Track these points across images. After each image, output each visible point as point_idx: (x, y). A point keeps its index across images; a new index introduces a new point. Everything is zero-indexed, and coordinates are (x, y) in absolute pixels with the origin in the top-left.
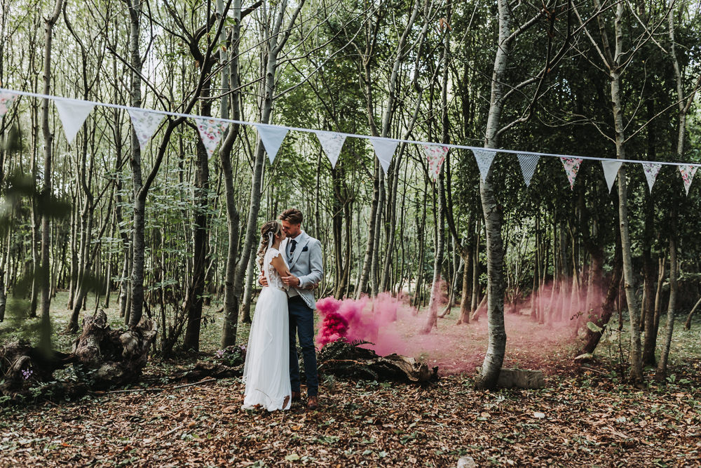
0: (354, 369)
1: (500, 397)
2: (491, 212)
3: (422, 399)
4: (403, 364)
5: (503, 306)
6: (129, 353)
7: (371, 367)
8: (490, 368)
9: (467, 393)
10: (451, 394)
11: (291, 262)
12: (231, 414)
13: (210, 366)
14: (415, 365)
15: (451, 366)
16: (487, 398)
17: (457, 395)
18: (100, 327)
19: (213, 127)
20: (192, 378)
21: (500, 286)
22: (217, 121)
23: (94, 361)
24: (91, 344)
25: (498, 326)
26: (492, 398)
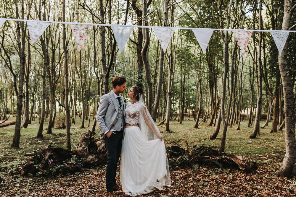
0: (209, 161)
1: (294, 183)
2: (286, 76)
3: (247, 181)
4: (236, 159)
5: (294, 129)
6: (100, 151)
7: (218, 160)
8: (287, 165)
9: (273, 179)
10: (263, 178)
14: (243, 161)
15: (266, 158)
16: (286, 182)
17: (267, 179)
18: (88, 138)
21: (293, 118)
22: (85, 25)
23: (84, 154)
24: (83, 146)
25: (292, 141)
26: (289, 183)
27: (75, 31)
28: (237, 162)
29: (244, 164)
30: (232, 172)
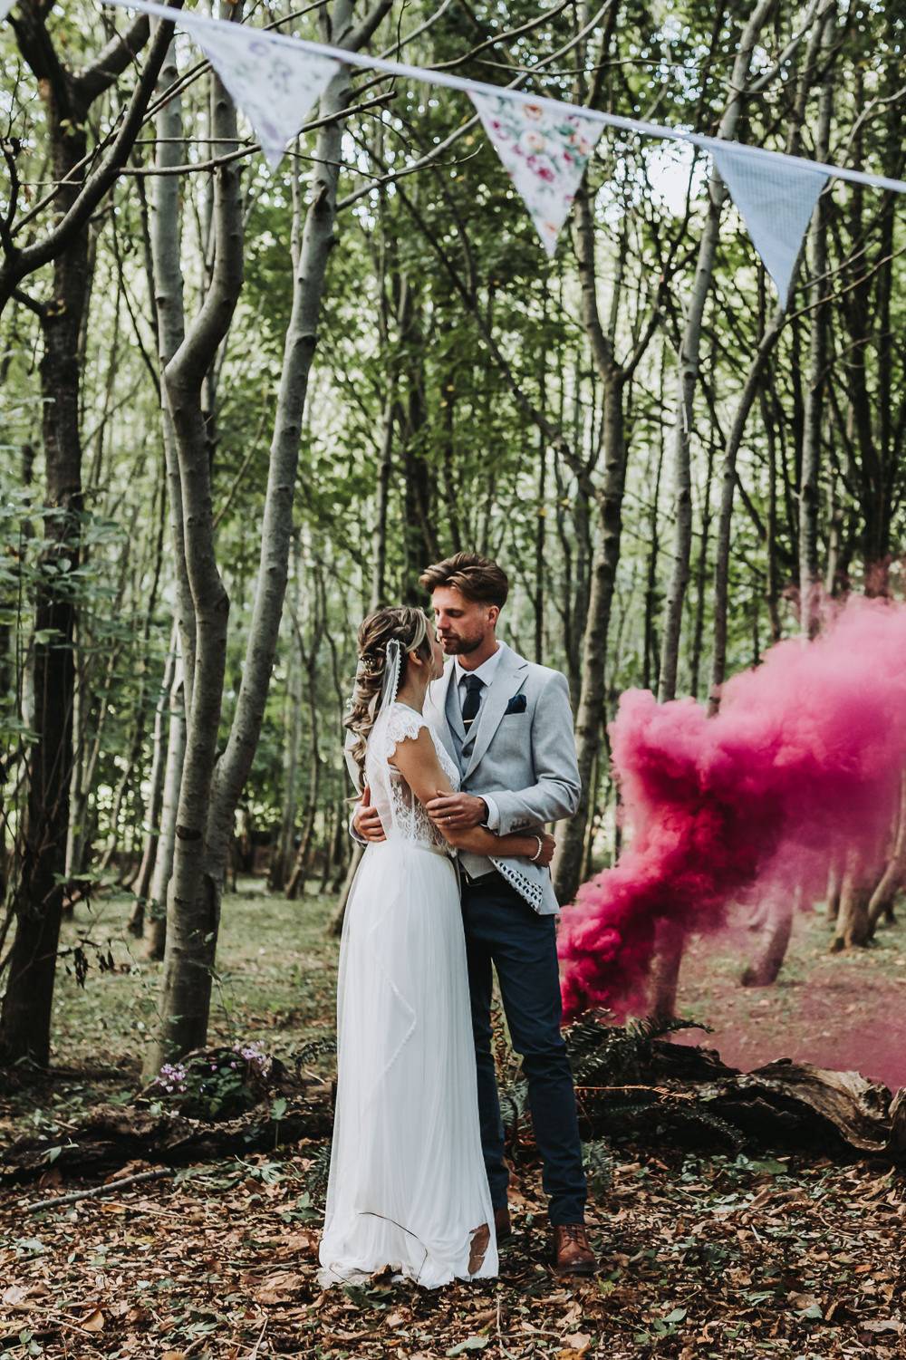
4: (821, 1094)
7: (712, 1106)
11: (467, 752)
12: (287, 1306)
13: (140, 1123)
14: (871, 1097)
19: (546, 134)
20: (76, 1170)
27: (503, 133)
28: (831, 1108)
29: (880, 1116)
30: (804, 1172)
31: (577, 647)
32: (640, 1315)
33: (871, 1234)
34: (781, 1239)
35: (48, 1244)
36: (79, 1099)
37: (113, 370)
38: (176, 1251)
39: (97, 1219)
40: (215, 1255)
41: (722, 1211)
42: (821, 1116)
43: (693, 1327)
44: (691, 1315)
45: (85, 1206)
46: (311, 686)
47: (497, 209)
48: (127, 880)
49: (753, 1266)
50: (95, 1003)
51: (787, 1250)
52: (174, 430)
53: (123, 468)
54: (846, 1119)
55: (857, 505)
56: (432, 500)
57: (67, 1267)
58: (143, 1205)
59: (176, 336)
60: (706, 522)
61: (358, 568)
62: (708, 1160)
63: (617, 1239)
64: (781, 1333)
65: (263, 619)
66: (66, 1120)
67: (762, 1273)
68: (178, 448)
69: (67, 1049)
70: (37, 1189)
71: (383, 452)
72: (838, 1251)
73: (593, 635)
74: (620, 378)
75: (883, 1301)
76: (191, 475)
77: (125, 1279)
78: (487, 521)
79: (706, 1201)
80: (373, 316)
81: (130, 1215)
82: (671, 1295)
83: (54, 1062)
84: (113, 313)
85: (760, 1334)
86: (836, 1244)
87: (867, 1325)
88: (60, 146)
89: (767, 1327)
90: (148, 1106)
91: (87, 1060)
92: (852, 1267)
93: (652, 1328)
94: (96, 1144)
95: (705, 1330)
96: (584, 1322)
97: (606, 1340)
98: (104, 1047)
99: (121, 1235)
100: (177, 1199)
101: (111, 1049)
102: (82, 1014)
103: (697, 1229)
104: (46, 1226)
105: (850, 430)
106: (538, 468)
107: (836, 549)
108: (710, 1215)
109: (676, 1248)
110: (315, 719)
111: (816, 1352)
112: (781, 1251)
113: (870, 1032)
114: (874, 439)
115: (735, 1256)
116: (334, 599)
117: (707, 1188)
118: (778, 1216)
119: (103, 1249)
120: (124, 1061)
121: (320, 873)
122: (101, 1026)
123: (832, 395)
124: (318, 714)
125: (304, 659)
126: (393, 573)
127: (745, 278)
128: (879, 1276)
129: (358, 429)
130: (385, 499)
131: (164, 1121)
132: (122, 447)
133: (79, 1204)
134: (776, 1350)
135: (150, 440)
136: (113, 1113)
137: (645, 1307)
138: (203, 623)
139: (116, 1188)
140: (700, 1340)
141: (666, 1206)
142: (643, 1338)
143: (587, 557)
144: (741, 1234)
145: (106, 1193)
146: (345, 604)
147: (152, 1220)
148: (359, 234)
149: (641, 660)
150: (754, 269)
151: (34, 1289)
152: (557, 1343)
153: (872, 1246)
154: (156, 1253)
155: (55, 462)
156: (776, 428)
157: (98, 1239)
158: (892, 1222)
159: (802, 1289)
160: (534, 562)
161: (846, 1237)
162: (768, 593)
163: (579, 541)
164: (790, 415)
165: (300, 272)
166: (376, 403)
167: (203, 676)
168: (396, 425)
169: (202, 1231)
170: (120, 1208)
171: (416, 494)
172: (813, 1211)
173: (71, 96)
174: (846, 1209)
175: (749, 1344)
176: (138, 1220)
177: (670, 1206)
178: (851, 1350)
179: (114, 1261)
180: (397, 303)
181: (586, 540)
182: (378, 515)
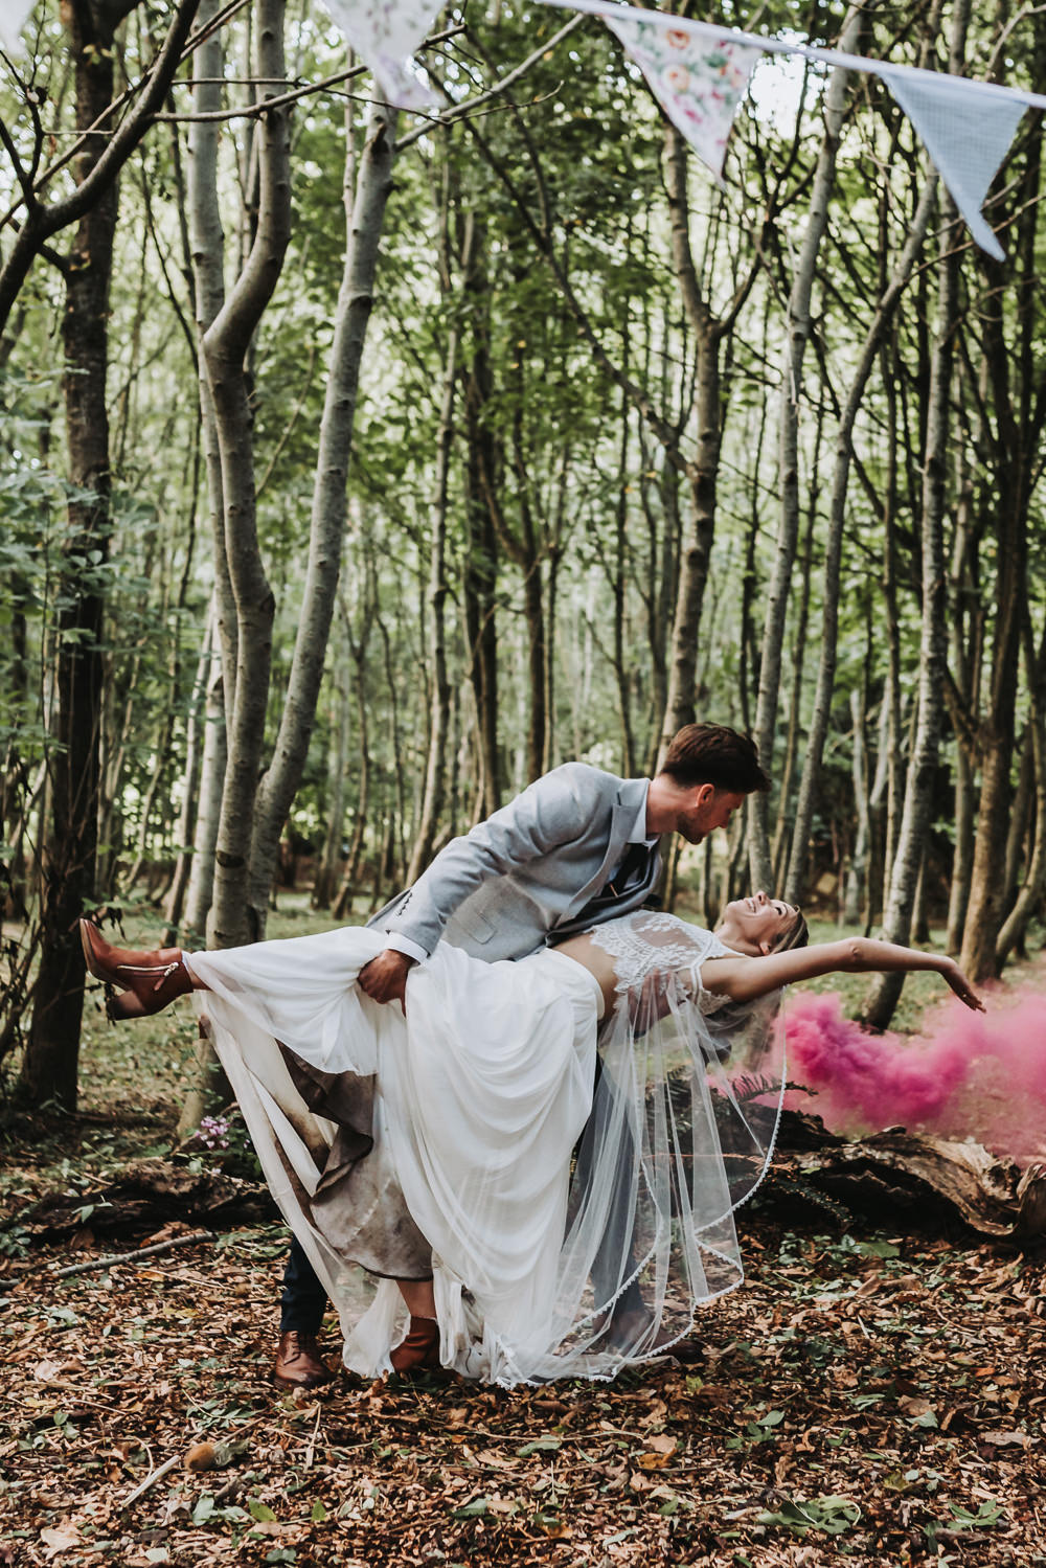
28: (950, 1185)
29: (1006, 1196)
30: (919, 1256)
31: (663, 639)
32: (732, 1416)
33: (994, 1331)
34: (892, 1334)
35: (82, 1314)
36: (110, 1149)
37: (140, 318)
38: (221, 1326)
39: (133, 1287)
40: (262, 1332)
41: (825, 1300)
42: (939, 1193)
43: (791, 1433)
44: (789, 1418)
45: (120, 1272)
46: (359, 679)
47: (577, 133)
48: (156, 894)
49: (860, 1364)
50: (125, 1038)
51: (898, 1346)
52: (214, 405)
53: (151, 430)
54: (967, 1198)
55: (990, 478)
56: (498, 468)
57: (102, 1340)
58: (183, 1273)
59: (216, 297)
60: (815, 495)
61: (414, 547)
62: (809, 1239)
63: (707, 1328)
64: (891, 1443)
65: (312, 620)
66: (96, 1174)
67: (870, 1373)
68: (218, 427)
69: (96, 1091)
70: (68, 1251)
71: (444, 415)
72: (957, 1350)
73: (683, 631)
74: (718, 332)
75: (1007, 1410)
76: (233, 457)
77: (165, 1356)
78: (562, 495)
79: (807, 1287)
80: (433, 256)
81: (169, 1284)
82: (766, 1395)
83: (82, 1105)
84: (139, 254)
85: (867, 1444)
86: (954, 1342)
87: (989, 1437)
88: (83, 75)
89: (875, 1436)
90: (186, 1162)
91: (118, 1103)
92: (972, 1369)
93: (745, 1432)
94: (131, 1204)
95: (805, 1436)
96: (669, 1423)
97: (694, 1444)
98: (136, 1089)
99: (160, 1306)
100: (220, 1267)
101: (142, 1092)
102: (110, 1050)
103: (797, 1319)
104: (79, 1293)
105: (983, 386)
106: (620, 433)
107: (965, 526)
108: (811, 1303)
109: (773, 1340)
110: (365, 716)
111: (931, 1465)
112: (891, 1348)
113: (995, 1091)
114: (1011, 396)
115: (839, 1353)
116: (386, 579)
117: (808, 1272)
118: (888, 1307)
119: (140, 1321)
120: (158, 1106)
121: (369, 888)
122: (131, 1064)
123: (964, 351)
124: (368, 709)
125: (352, 648)
126: (454, 552)
127: (864, 210)
128: (1003, 1380)
129: (415, 386)
130: (446, 467)
131: (205, 1180)
132: (149, 409)
133: (113, 1269)
134: (884, 1461)
135: (181, 399)
136: (149, 1170)
137: (739, 1407)
138: (246, 624)
139: (154, 1253)
140: (800, 1447)
141: (762, 1291)
142: (736, 1443)
143: (675, 534)
144: (847, 1327)
145: (143, 1258)
146: (399, 586)
147: (193, 1290)
148: (416, 161)
149: (738, 656)
150: (875, 201)
151: (68, 1364)
152: (639, 1445)
153: (995, 1345)
154: (198, 1327)
155: (79, 437)
156: (897, 385)
157: (135, 1310)
158: (1019, 1318)
159: (915, 1393)
160: (614, 540)
161: (966, 1333)
162: (886, 581)
163: (667, 515)
164: (914, 372)
165: (354, 222)
166: (435, 356)
167: (246, 684)
168: (459, 384)
169: (248, 1305)
170: (158, 1276)
171: (480, 461)
172: (928, 1302)
173: (95, 17)
174: (966, 1301)
175: (854, 1454)
176: (177, 1289)
177: (766, 1292)
178: (970, 1466)
179: (153, 1336)
180: (461, 242)
181: (674, 516)
182: (438, 486)
